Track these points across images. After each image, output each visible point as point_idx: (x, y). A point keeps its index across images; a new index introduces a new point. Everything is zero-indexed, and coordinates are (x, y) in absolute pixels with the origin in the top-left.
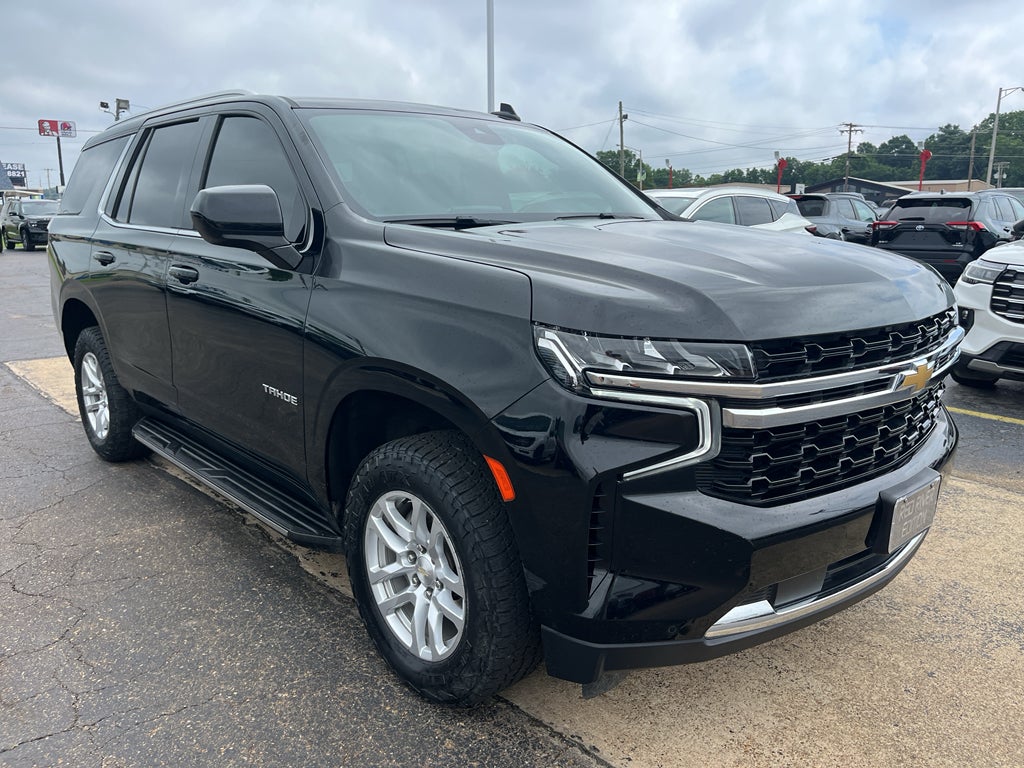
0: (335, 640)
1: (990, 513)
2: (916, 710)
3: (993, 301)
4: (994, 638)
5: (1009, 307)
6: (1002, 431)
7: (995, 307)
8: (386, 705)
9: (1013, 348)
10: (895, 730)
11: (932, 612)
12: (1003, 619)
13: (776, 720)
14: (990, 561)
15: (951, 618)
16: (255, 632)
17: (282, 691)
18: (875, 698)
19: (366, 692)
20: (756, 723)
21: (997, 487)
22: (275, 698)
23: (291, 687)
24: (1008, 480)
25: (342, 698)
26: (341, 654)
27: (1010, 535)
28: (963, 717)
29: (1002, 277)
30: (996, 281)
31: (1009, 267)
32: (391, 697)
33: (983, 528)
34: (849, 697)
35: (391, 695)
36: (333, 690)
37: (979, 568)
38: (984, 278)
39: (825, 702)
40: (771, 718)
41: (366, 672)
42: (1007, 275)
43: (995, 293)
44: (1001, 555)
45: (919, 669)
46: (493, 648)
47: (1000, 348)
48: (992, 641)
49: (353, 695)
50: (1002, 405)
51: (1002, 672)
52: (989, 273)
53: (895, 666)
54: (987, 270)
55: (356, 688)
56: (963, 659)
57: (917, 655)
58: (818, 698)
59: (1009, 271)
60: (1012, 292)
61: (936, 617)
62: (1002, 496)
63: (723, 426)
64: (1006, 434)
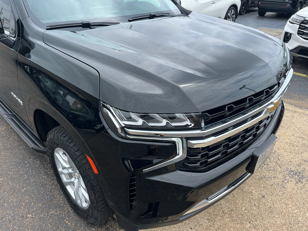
0: (52, 187)
1: (289, 117)
2: (257, 215)
3: (299, 31)
4: (287, 178)
5: (304, 34)
6: (295, 79)
7: (299, 33)
8: (67, 220)
9: (303, 49)
10: (249, 225)
11: (266, 166)
12: (290, 169)
13: (207, 222)
14: (288, 141)
15: (272, 168)
16: (23, 184)
17: (29, 213)
18: (243, 209)
19: (60, 213)
20: (200, 224)
21: (292, 105)
22: (27, 217)
23: (33, 212)
24: (296, 102)
25: (51, 217)
26: (53, 194)
27: (295, 128)
28: (273, 218)
29: (303, 22)
30: (300, 24)
31: (306, 19)
32: (69, 216)
33: (286, 124)
34: (234, 209)
35: (69, 215)
36: (48, 213)
37: (284, 144)
38: (297, 22)
39: (226, 211)
40: (206, 221)
41: (62, 203)
42: (304, 22)
43: (299, 28)
44: (292, 138)
45: (260, 194)
46: (99, 214)
47: (299, 48)
48: (286, 180)
49: (55, 215)
50: (296, 67)
51: (288, 195)
52: (298, 20)
53: (251, 193)
54: (298, 19)
55: (57, 212)
56: (275, 189)
57: (259, 187)
58: (223, 210)
59: (305, 20)
60: (305, 28)
61: (267, 168)
62: (294, 109)
63: (187, 147)
64: (297, 80)
